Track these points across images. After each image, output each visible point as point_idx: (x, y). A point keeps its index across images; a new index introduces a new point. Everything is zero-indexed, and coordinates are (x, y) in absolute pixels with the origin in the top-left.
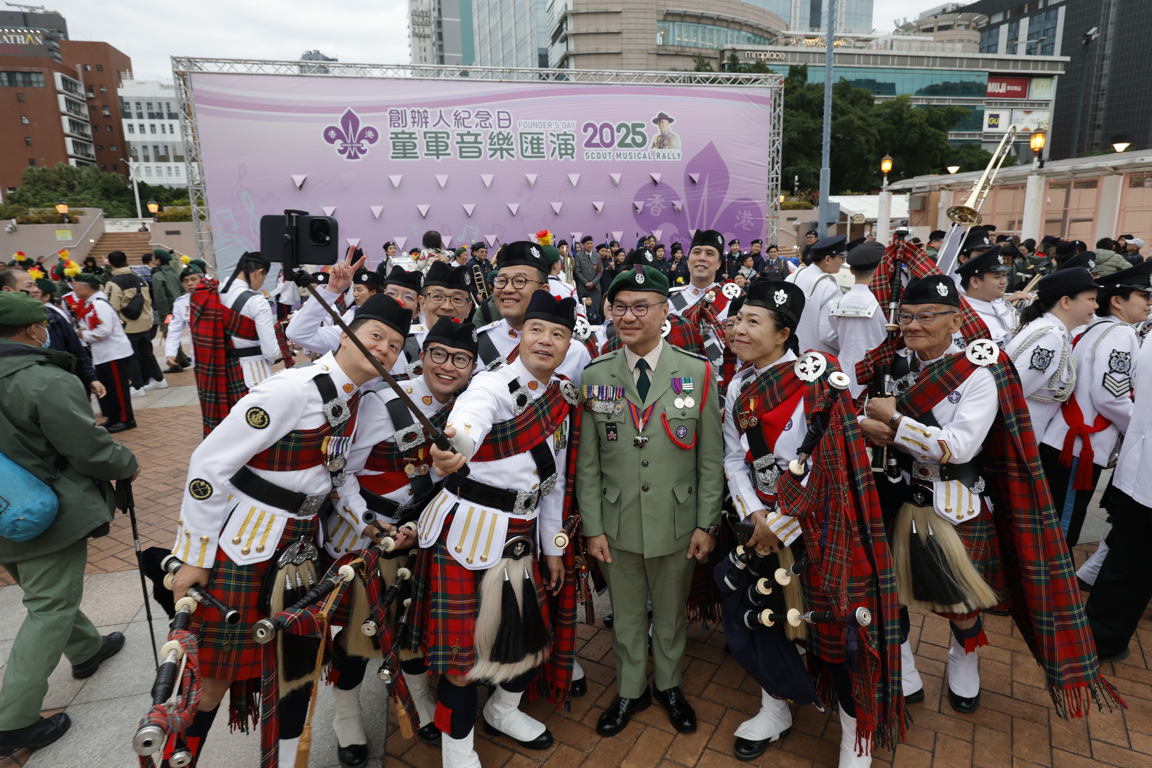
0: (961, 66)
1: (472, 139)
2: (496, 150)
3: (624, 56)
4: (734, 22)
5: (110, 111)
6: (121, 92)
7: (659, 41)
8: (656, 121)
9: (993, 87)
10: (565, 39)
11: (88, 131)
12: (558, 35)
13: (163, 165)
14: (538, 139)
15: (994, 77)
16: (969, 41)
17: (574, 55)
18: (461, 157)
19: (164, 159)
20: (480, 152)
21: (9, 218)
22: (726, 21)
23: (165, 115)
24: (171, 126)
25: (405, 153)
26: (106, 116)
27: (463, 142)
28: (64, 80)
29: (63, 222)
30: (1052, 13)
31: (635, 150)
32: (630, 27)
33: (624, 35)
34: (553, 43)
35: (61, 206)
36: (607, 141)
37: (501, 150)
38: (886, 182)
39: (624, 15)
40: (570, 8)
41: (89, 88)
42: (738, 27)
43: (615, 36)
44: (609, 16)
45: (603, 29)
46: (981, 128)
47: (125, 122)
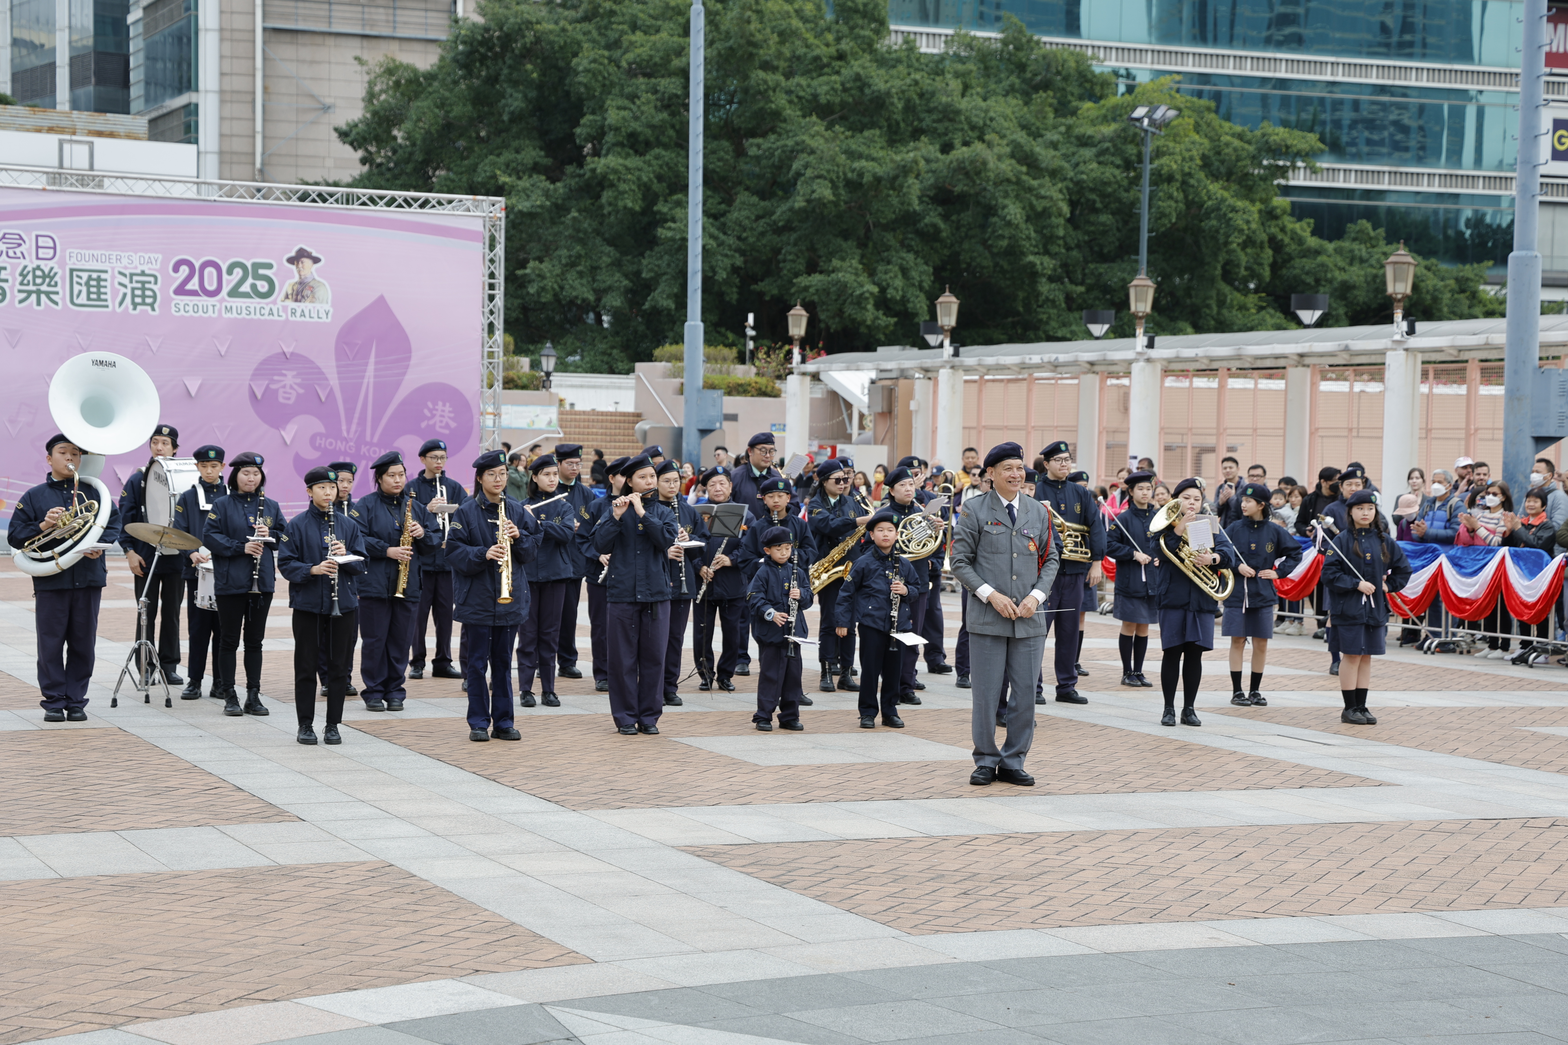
2: (30, 293)
8: (291, 261)
14: (99, 279)
20: (4, 294)
31: (256, 302)
36: (211, 286)
37: (39, 293)
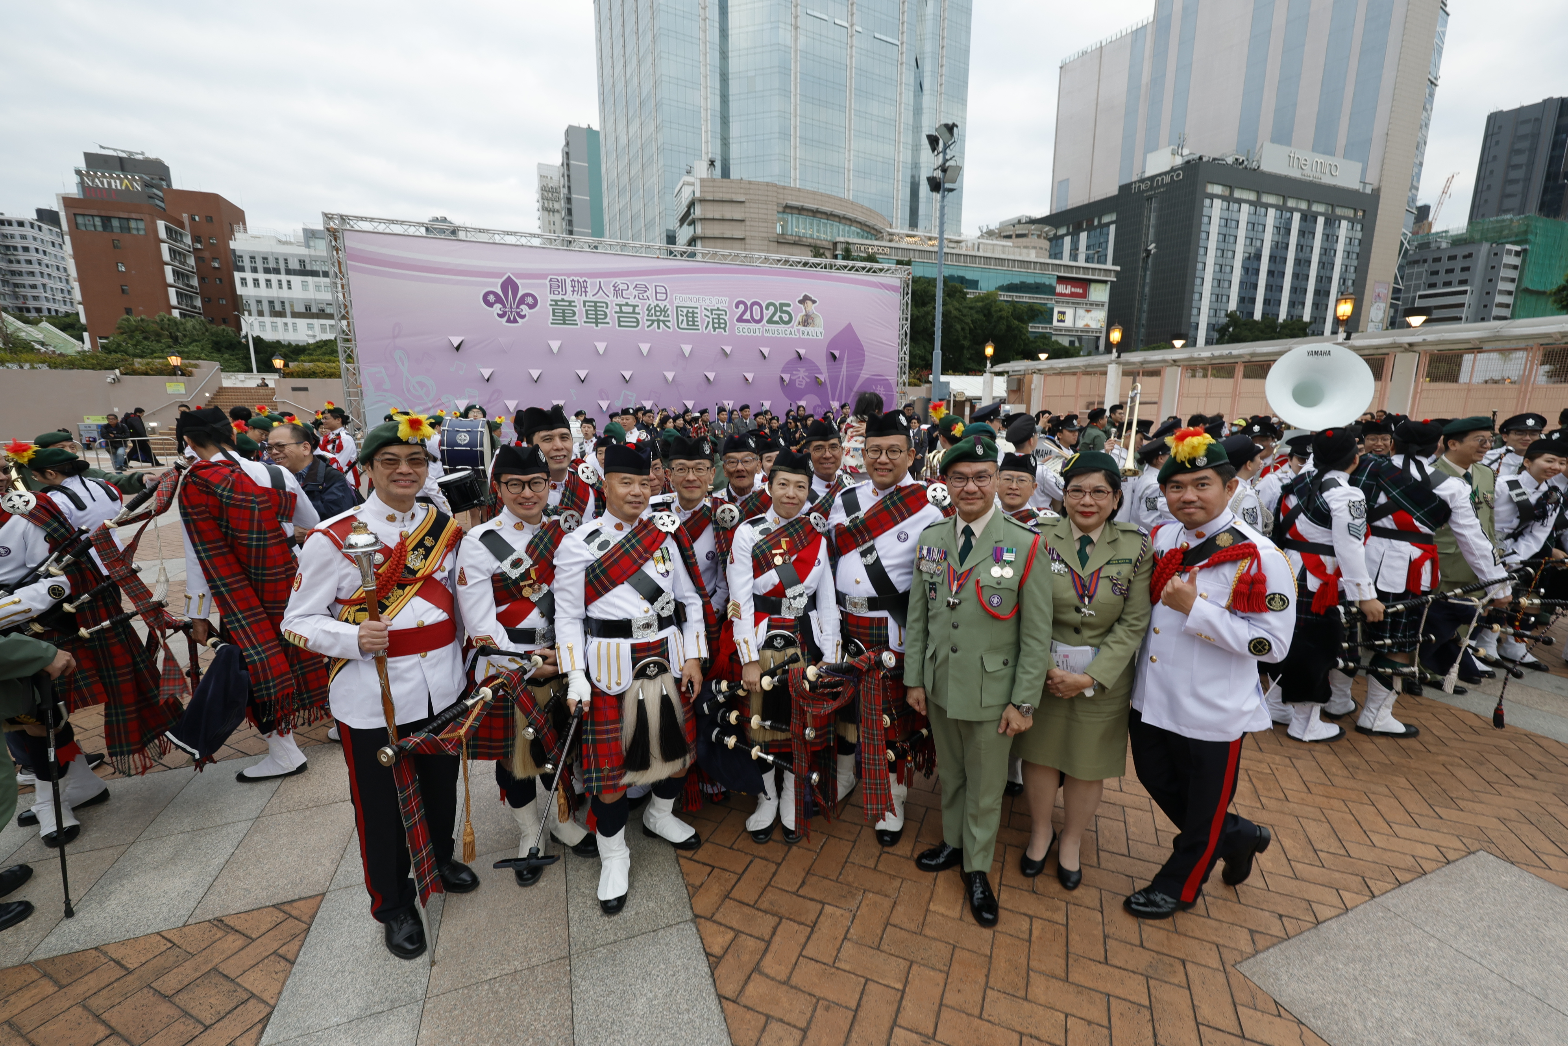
0: (1035, 269)
1: (630, 309)
2: (653, 321)
3: (747, 241)
4: (845, 218)
5: (220, 263)
6: (233, 245)
7: (779, 230)
8: (800, 302)
9: (1060, 289)
10: (692, 223)
11: (195, 282)
12: (686, 218)
13: (279, 321)
14: (693, 313)
15: (1061, 280)
16: (1041, 248)
17: (701, 238)
18: (620, 326)
19: (281, 314)
20: (638, 322)
21: (112, 368)
22: (839, 217)
23: (283, 271)
24: (289, 282)
25: (564, 320)
26: (215, 268)
27: (621, 312)
28: (167, 228)
29: (175, 374)
30: (1105, 229)
31: (782, 327)
32: (752, 215)
33: (748, 223)
34: (681, 226)
35: (174, 358)
36: (757, 318)
37: (658, 321)
38: (989, 365)
39: (747, 205)
40: (698, 195)
41: (196, 239)
42: (848, 222)
43: (739, 224)
44: (734, 205)
45: (728, 216)
46: (1051, 322)
47: (237, 275)
